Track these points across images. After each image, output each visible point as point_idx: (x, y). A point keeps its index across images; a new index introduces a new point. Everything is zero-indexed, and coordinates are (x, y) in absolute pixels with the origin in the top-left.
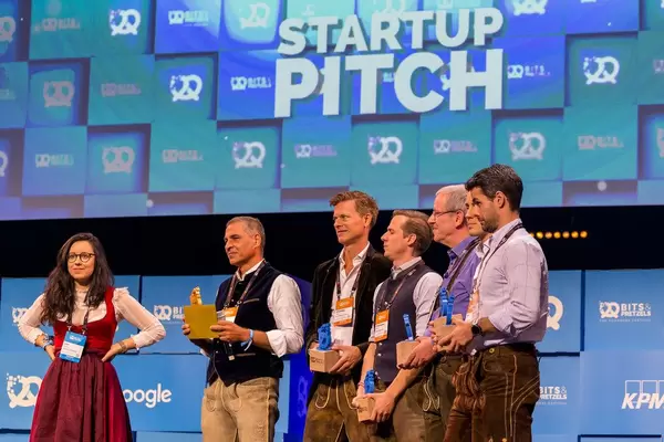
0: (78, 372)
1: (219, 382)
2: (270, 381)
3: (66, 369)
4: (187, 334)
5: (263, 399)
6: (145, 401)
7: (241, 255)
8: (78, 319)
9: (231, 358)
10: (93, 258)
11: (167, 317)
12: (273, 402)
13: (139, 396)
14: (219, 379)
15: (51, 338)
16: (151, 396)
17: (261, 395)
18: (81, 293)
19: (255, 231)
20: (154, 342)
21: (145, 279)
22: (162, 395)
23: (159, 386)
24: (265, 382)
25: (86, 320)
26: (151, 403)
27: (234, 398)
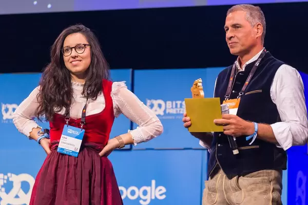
0: (76, 165)
1: (221, 174)
2: (273, 173)
3: (63, 163)
4: (188, 127)
5: (266, 192)
6: (139, 198)
7: (242, 45)
8: (76, 112)
9: (236, 152)
10: (88, 48)
11: (161, 112)
12: (276, 195)
13: (133, 193)
14: (221, 171)
15: (47, 131)
16: (145, 193)
17: (264, 187)
18: (78, 86)
19: (257, 21)
20: (152, 137)
21: (137, 72)
22: (157, 192)
23: (153, 182)
24: (269, 175)
25: (84, 113)
26: (145, 200)
27: (236, 190)
